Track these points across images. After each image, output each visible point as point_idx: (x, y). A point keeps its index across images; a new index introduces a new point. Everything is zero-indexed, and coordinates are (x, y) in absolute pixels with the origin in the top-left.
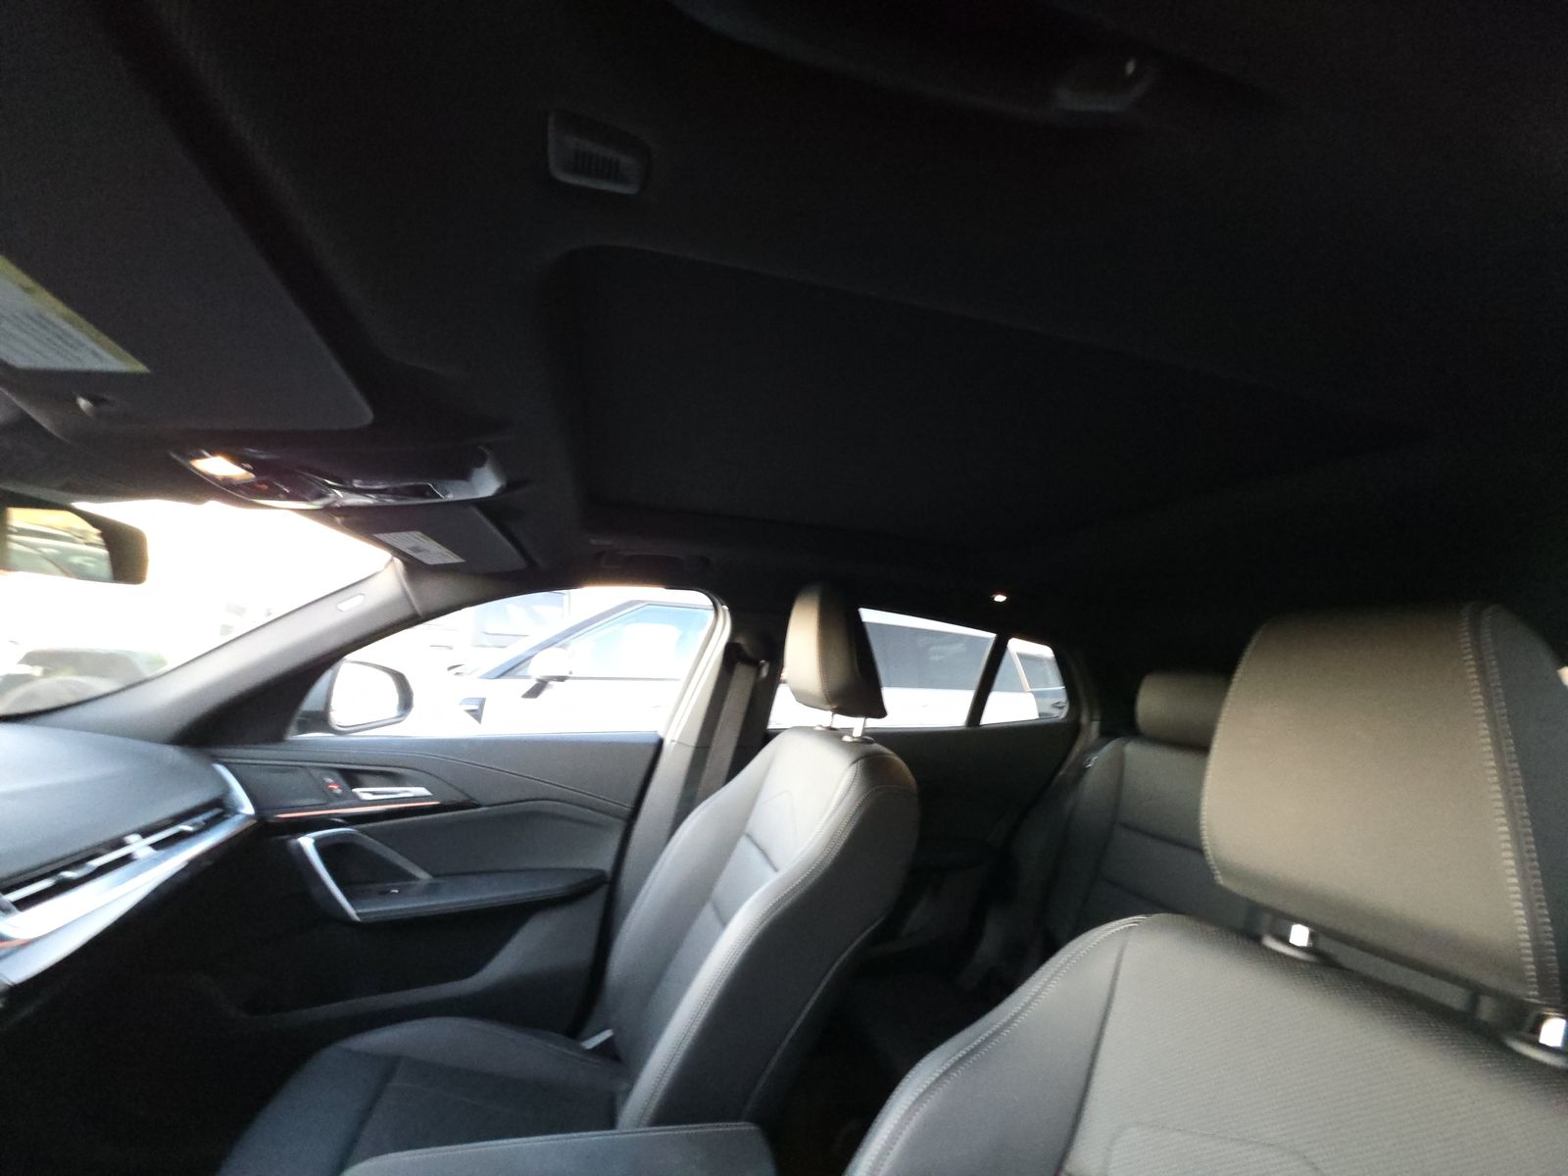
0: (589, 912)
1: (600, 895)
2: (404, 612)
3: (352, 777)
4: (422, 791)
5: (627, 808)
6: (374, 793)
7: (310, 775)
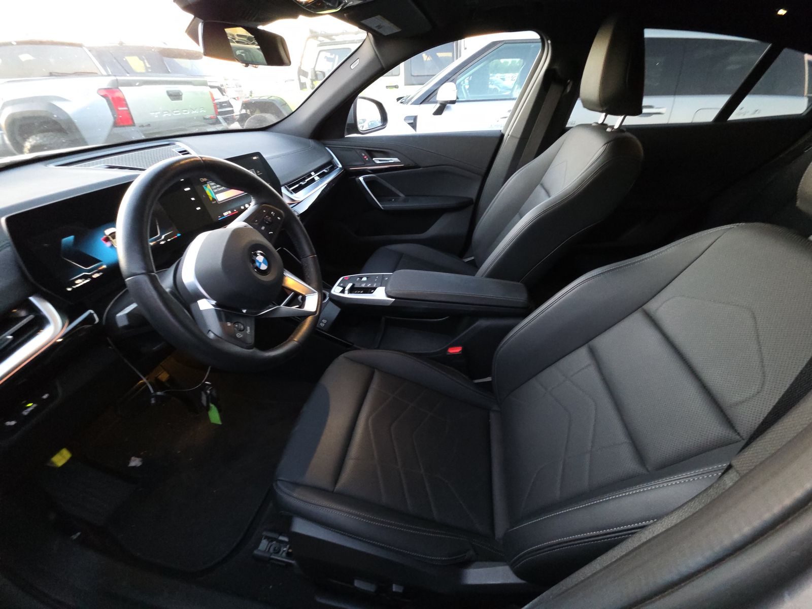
0: (466, 215)
1: (471, 208)
2: (377, 68)
3: (372, 153)
4: (396, 160)
5: (484, 170)
6: (380, 160)
7: (356, 152)
